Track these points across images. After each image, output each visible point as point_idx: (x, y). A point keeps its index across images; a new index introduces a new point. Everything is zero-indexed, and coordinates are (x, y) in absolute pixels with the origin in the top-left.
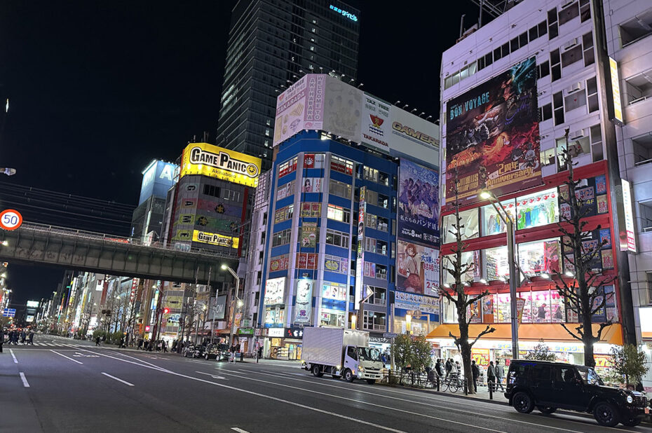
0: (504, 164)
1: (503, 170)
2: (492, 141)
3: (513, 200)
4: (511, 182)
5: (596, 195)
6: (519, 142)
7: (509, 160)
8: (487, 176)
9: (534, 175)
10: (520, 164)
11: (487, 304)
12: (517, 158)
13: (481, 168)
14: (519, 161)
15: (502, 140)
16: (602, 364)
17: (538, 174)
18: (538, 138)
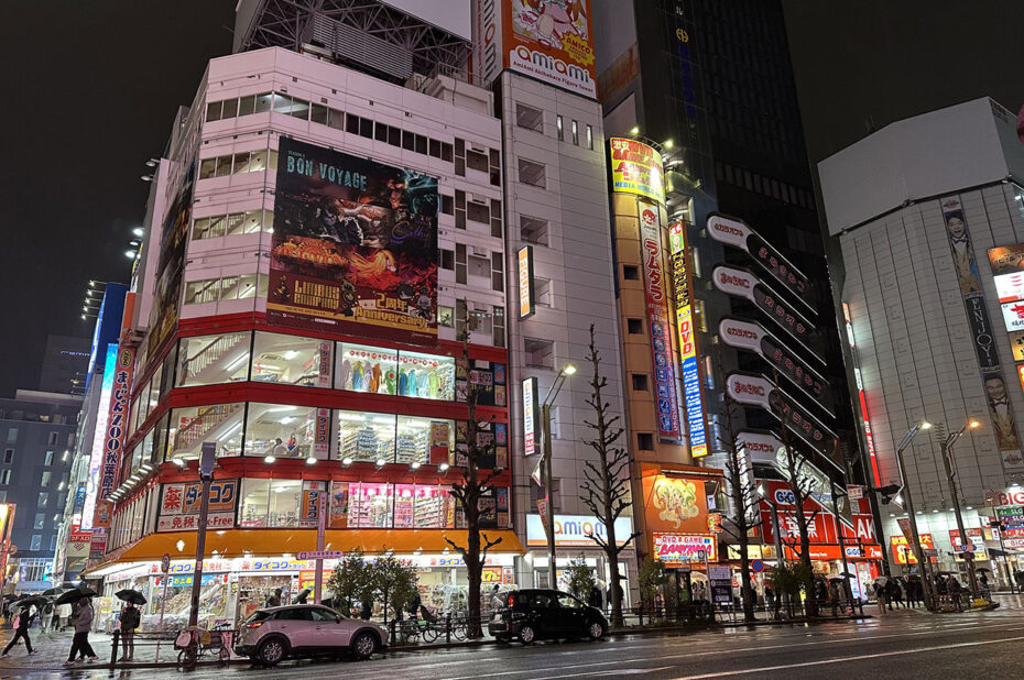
0: (386, 297)
1: (382, 304)
2: (367, 252)
3: (395, 351)
4: (395, 325)
5: (495, 383)
6: (411, 278)
7: (394, 293)
8: (355, 299)
9: (428, 330)
10: (410, 308)
11: (337, 497)
12: (405, 297)
13: (346, 282)
14: (409, 303)
15: (383, 261)
16: (489, 579)
17: (432, 331)
18: (435, 285)
